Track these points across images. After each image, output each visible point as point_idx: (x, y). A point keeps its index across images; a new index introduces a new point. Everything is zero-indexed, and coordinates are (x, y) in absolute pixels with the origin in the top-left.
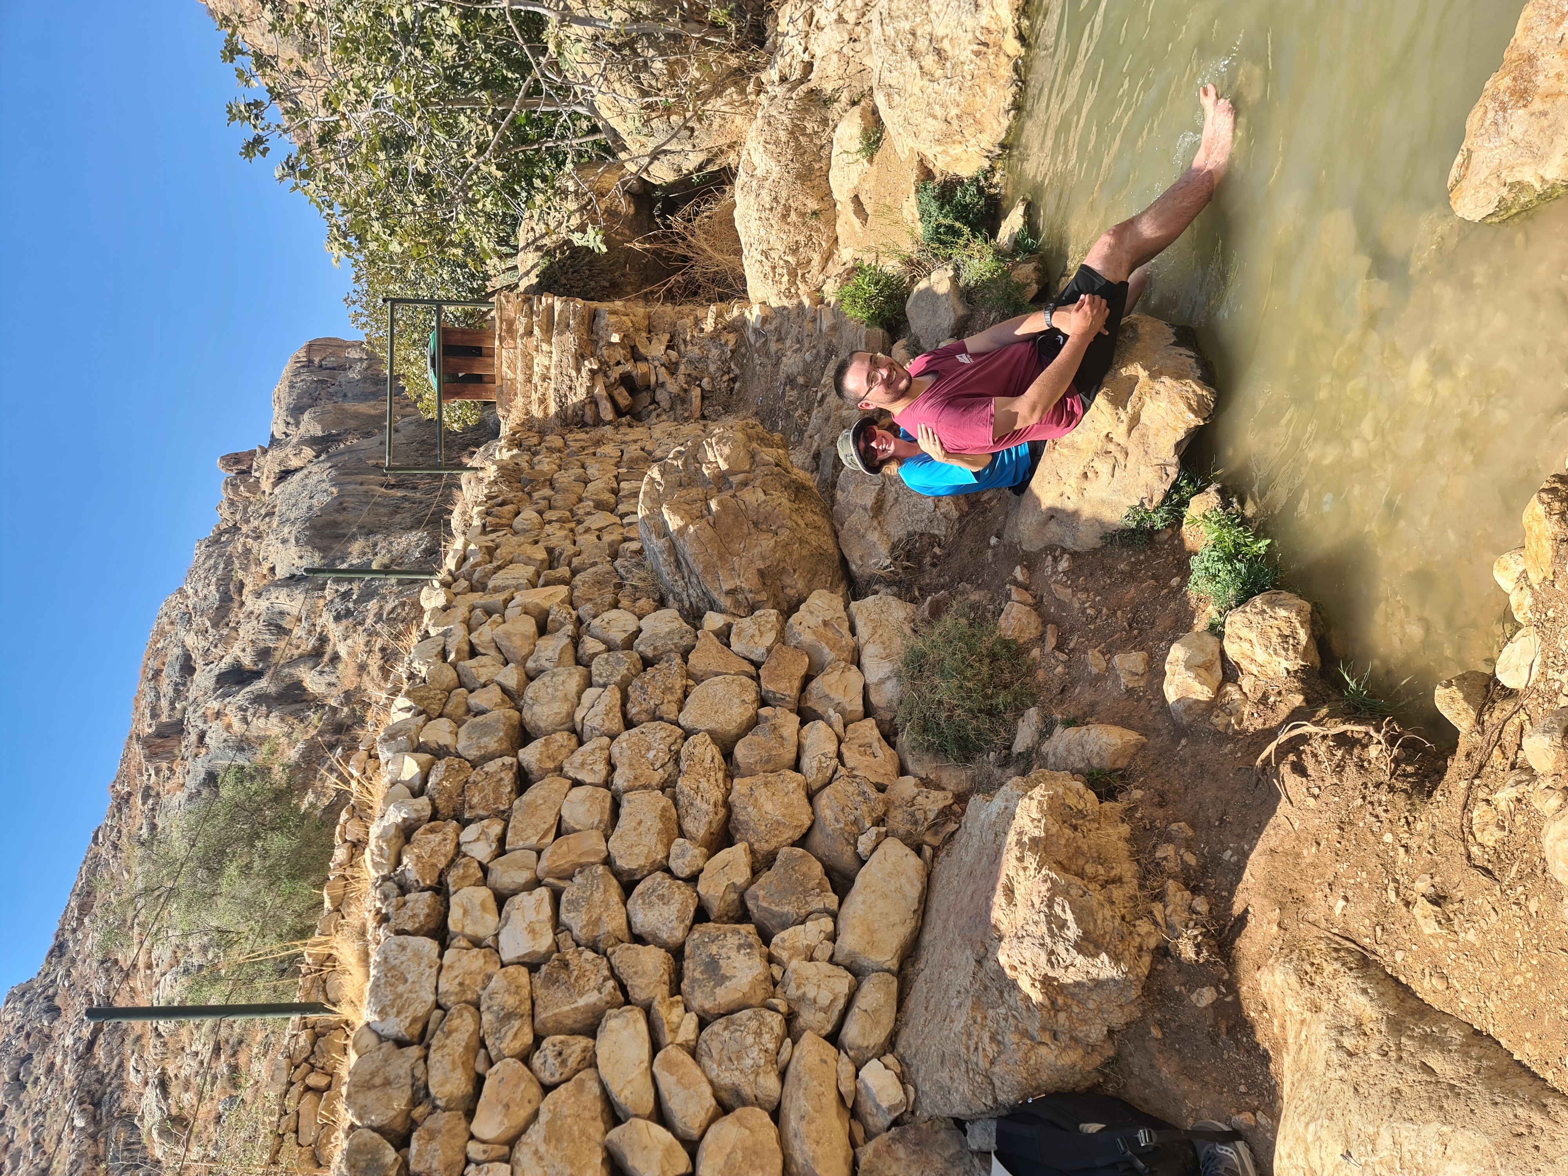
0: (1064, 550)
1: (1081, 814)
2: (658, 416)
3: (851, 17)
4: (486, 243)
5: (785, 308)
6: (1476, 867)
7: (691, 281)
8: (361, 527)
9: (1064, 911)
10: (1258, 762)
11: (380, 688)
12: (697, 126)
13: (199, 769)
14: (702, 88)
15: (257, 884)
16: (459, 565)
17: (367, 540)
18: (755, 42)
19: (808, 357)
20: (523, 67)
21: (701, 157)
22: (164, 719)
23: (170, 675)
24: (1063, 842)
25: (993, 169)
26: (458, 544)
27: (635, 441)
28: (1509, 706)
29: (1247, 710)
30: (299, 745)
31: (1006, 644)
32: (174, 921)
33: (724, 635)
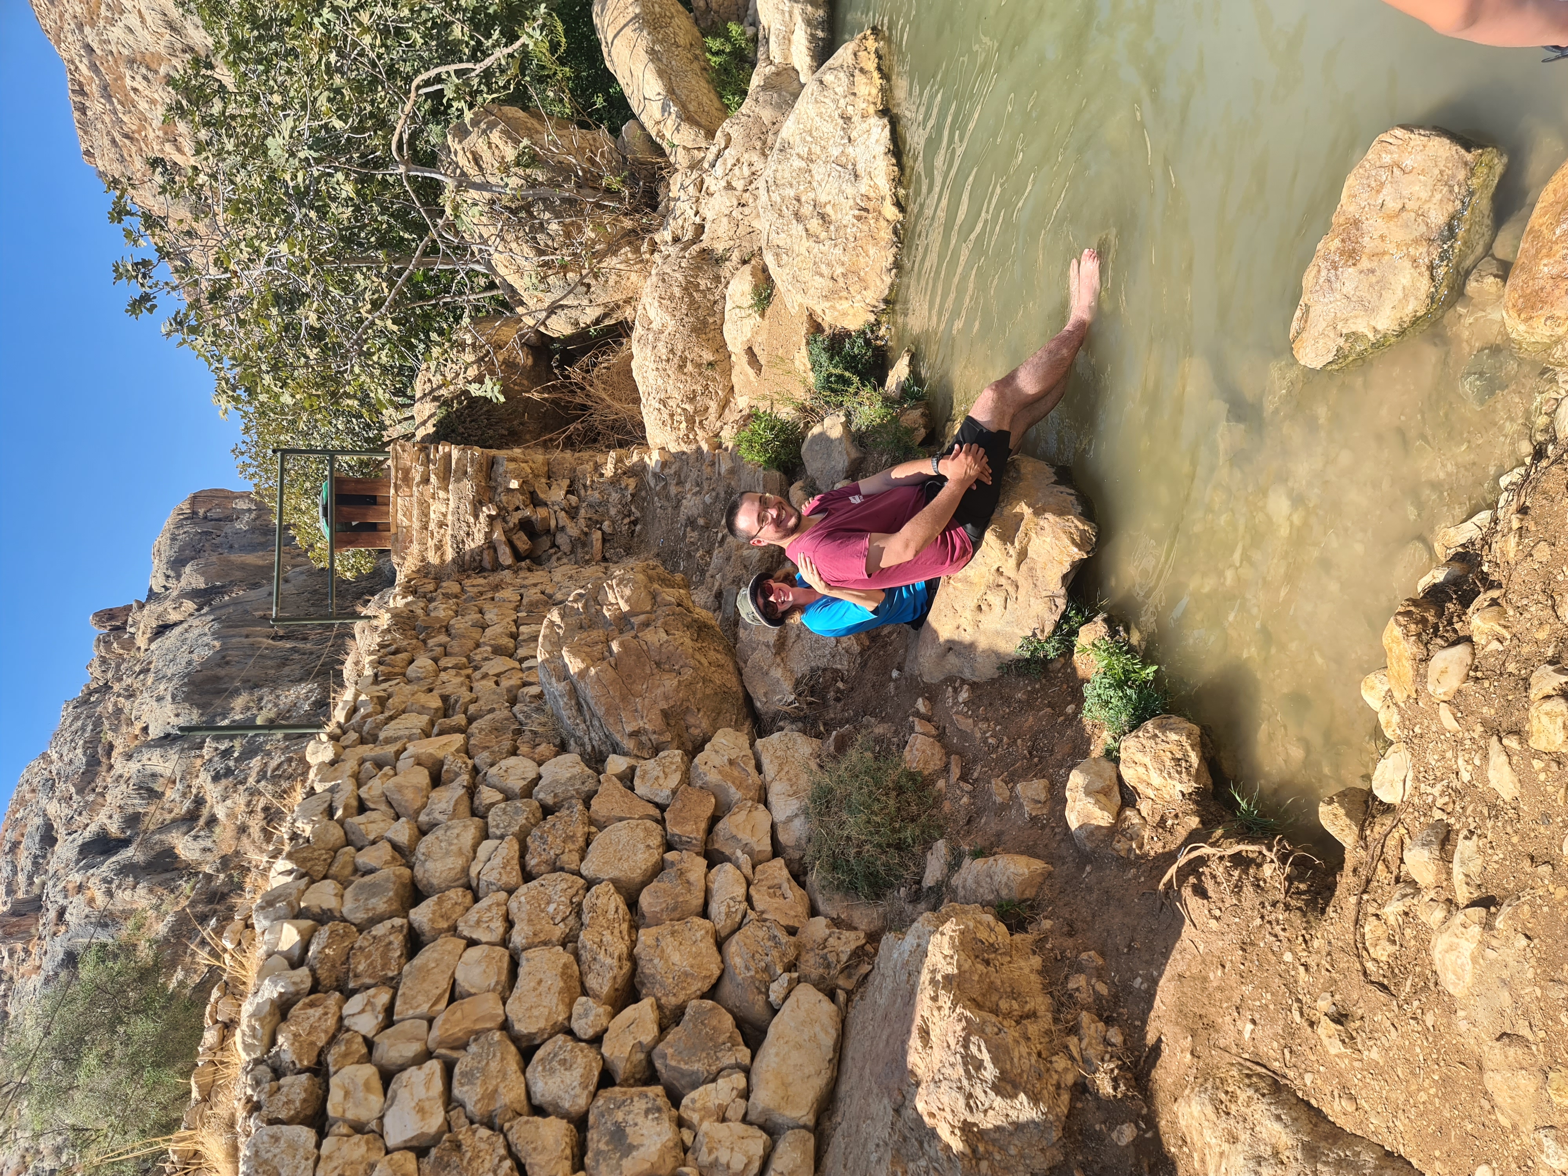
0: (963, 681)
1: (993, 948)
2: (559, 559)
3: (739, 185)
4: (382, 395)
5: (684, 453)
6: (1372, 982)
7: (591, 429)
8: (245, 681)
9: (980, 1050)
10: (1161, 886)
11: (262, 851)
12: (593, 282)
13: (57, 948)
14: (597, 247)
15: (119, 1074)
16: (349, 717)
17: (252, 694)
18: (648, 206)
19: (708, 499)
20: (421, 229)
21: (598, 312)
22: (21, 895)
23: (30, 846)
24: (976, 978)
25: (878, 323)
26: (348, 695)
27: (535, 585)
28: (1388, 821)
29: (1146, 834)
30: (169, 918)
31: (911, 776)
32: (24, 1121)
33: (628, 779)
